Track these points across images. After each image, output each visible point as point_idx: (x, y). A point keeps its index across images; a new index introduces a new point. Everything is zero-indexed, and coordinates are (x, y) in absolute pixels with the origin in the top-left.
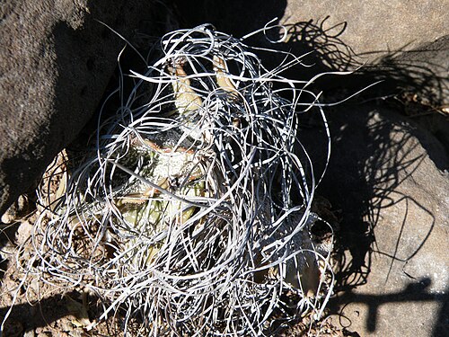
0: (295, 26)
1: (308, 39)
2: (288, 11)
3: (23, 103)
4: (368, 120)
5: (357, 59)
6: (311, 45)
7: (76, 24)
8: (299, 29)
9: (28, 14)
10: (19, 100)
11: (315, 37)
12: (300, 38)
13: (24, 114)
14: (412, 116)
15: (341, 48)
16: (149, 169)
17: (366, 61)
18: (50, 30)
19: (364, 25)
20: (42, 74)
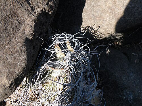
0: (85, 27)
1: (89, 31)
2: (83, 23)
3: (19, 62)
4: (106, 52)
5: (103, 36)
6: (90, 33)
7: (31, 38)
8: (86, 28)
9: (18, 37)
10: (18, 62)
11: (91, 30)
12: (87, 31)
13: (19, 66)
14: (117, 48)
15: (98, 33)
16: (50, 74)
17: (106, 36)
18: (24, 41)
19: (105, 26)
20: (23, 54)
